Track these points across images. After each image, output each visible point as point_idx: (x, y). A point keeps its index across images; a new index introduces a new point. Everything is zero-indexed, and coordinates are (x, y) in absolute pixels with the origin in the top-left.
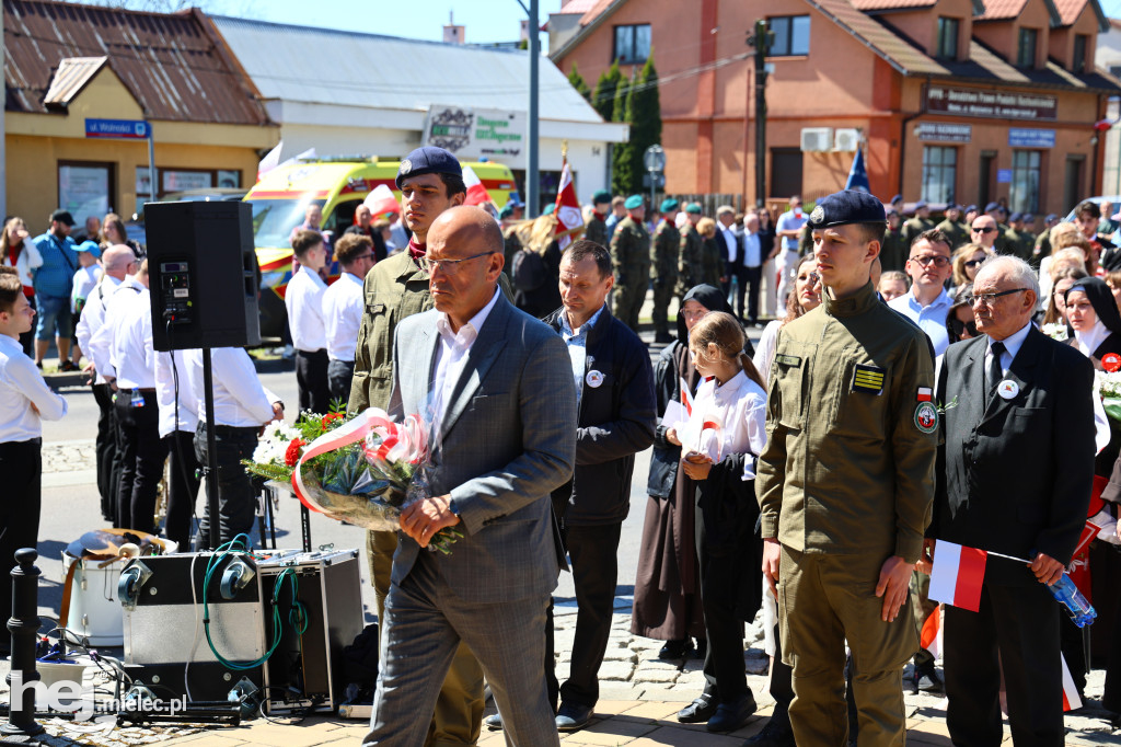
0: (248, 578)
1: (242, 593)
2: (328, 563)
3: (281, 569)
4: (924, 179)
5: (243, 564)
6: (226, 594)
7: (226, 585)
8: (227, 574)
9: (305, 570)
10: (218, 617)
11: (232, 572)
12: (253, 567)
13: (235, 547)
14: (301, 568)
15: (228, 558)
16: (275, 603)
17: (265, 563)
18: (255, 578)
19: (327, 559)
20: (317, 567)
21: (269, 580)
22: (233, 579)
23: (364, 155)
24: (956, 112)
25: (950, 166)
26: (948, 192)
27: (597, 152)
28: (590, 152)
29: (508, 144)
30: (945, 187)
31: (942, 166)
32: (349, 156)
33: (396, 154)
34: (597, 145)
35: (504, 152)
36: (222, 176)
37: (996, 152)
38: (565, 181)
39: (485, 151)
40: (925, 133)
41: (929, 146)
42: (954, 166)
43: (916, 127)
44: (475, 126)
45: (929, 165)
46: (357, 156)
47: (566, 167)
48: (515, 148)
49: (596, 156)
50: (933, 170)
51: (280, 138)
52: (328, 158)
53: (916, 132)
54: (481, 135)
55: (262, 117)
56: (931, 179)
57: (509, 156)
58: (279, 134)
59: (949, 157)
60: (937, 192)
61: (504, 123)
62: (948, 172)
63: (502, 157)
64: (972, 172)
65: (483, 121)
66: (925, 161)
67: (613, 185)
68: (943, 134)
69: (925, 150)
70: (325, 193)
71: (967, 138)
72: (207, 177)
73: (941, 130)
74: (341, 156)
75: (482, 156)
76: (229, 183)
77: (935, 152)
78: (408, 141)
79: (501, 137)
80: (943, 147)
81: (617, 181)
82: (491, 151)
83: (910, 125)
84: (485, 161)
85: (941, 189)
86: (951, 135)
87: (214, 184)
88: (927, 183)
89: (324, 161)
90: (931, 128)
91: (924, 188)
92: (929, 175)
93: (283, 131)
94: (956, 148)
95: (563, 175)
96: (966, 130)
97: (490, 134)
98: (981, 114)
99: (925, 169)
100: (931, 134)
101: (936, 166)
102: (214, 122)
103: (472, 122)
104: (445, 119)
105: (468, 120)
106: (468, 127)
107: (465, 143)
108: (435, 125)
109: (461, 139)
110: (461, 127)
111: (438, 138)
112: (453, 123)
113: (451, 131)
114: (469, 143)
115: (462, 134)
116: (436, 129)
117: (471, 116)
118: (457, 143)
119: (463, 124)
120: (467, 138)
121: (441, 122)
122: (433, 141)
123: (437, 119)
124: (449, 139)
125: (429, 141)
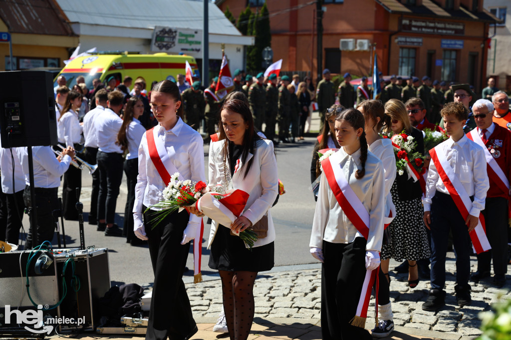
0: (50, 263)
1: (46, 271)
2: (91, 255)
3: (66, 259)
4: (400, 64)
5: (46, 256)
6: (38, 272)
7: (37, 267)
8: (38, 261)
9: (78, 259)
10: (34, 284)
11: (41, 260)
12: (52, 258)
13: (43, 248)
14: (77, 258)
15: (39, 254)
16: (63, 276)
17: (58, 256)
18: (53, 263)
19: (90, 253)
20: (85, 257)
21: (60, 264)
22: (42, 263)
23: (121, 51)
24: (415, 31)
25: (413, 58)
26: (412, 70)
27: (239, 50)
28: (235, 50)
29: (194, 46)
30: (410, 68)
31: (408, 58)
32: (113, 51)
33: (137, 50)
34: (239, 47)
35: (193, 50)
36: (49, 61)
37: (435, 51)
38: (224, 64)
39: (183, 49)
40: (401, 42)
41: (402, 48)
42: (415, 58)
43: (396, 38)
44: (178, 37)
45: (402, 57)
46: (117, 51)
47: (224, 57)
48: (198, 48)
49: (238, 53)
50: (404, 60)
51: (79, 43)
52: (102, 52)
53: (396, 41)
54: (181, 41)
55: (70, 32)
56: (403, 64)
57: (195, 52)
58: (79, 40)
59: (412, 53)
60: (406, 71)
61: (193, 36)
62: (411, 61)
63: (191, 52)
64: (423, 60)
65: (182, 35)
66: (400, 55)
67: (247, 67)
68: (409, 42)
69: (401, 50)
70: (102, 70)
71: (421, 44)
72: (42, 62)
73: (408, 40)
74: (109, 51)
75: (181, 52)
76: (53, 65)
77: (405, 51)
78: (144, 45)
79: (191, 43)
80: (409, 48)
81: (249, 65)
82: (186, 50)
83: (393, 37)
84: (182, 54)
85: (408, 69)
86: (413, 43)
87: (46, 65)
88: (401, 66)
89: (101, 54)
90: (403, 39)
91: (400, 69)
92: (402, 62)
93: (81, 39)
94: (416, 49)
95: (223, 61)
96: (420, 40)
97: (185, 41)
98: (427, 32)
99: (400, 59)
100: (403, 42)
101: (406, 58)
102: (45, 34)
103: (176, 35)
104: (162, 33)
105: (174, 34)
106: (174, 37)
107: (173, 45)
108: (157, 36)
109: (170, 44)
110: (171, 37)
111: (159, 43)
112: (166, 35)
113: (166, 39)
114: (174, 45)
115: (171, 41)
116: (158, 39)
117: (176, 32)
118: (169, 46)
119: (172, 36)
120: (173, 43)
121: (161, 35)
122: (157, 44)
123: (158, 33)
124: (165, 44)
125: (155, 44)
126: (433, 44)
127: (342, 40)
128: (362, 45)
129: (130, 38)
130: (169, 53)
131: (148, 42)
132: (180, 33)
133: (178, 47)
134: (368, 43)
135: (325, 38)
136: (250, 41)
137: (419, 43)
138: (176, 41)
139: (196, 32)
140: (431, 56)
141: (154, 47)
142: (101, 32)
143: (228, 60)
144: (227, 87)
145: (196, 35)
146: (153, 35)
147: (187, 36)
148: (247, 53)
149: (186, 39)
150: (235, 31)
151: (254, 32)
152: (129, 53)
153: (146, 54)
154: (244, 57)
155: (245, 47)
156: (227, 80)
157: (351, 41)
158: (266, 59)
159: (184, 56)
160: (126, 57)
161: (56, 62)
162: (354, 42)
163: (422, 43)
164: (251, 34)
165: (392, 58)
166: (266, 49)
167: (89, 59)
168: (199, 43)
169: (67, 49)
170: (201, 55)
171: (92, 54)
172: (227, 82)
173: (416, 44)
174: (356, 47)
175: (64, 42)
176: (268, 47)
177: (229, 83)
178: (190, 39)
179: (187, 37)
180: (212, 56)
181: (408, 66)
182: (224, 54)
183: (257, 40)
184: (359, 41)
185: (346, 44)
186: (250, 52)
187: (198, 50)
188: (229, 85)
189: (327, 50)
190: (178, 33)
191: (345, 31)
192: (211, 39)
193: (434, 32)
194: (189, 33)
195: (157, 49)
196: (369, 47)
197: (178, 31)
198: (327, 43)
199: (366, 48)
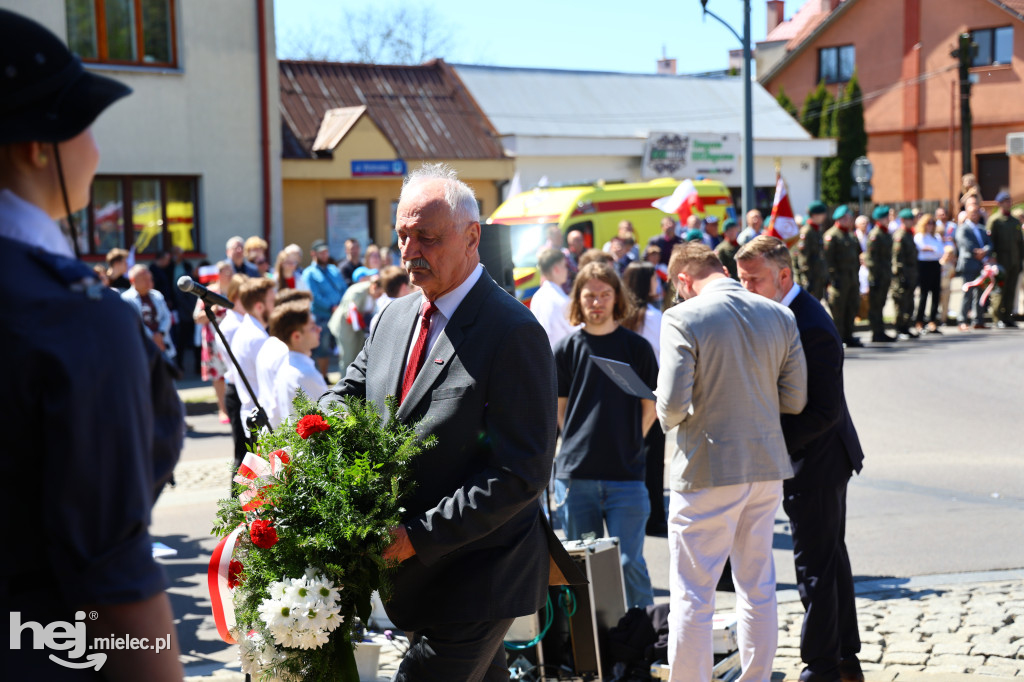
23: (591, 179)
27: (805, 166)
28: (798, 167)
29: (722, 164)
32: (578, 182)
33: (619, 176)
34: (806, 161)
35: (718, 171)
38: (781, 195)
39: (701, 171)
44: (691, 149)
46: (585, 181)
47: (781, 182)
48: (728, 167)
49: (805, 171)
51: (514, 170)
52: (559, 185)
54: (696, 157)
55: (498, 152)
57: (723, 175)
58: (514, 167)
61: (718, 145)
63: (717, 175)
65: (698, 144)
70: (557, 216)
74: (571, 182)
75: (700, 175)
78: (629, 166)
79: (715, 158)
81: (826, 192)
82: (706, 171)
84: (702, 179)
89: (555, 188)
93: (518, 163)
95: (779, 189)
97: (705, 155)
102: (457, 158)
103: (687, 145)
104: (662, 144)
105: (684, 144)
106: (684, 150)
107: (681, 165)
108: (654, 150)
109: (677, 161)
110: (677, 150)
111: (657, 161)
112: (670, 147)
113: (669, 155)
114: (685, 164)
115: (679, 157)
116: (656, 154)
117: (687, 140)
118: (674, 166)
119: (679, 148)
120: (683, 160)
121: (660, 148)
122: (652, 165)
123: (656, 145)
124: (666, 162)
125: (649, 165)
127: (1011, 136)
129: (604, 157)
131: (637, 161)
132: (695, 141)
133: (691, 165)
135: (976, 133)
136: (828, 147)
138: (688, 156)
139: (725, 138)
141: (648, 169)
142: (553, 148)
143: (786, 186)
144: (786, 236)
145: (724, 143)
146: (645, 149)
147: (707, 146)
148: (821, 171)
149: (707, 151)
150: (798, 132)
151: (835, 129)
152: (608, 183)
153: (635, 181)
154: (817, 180)
155: (818, 159)
156: (786, 223)
158: (859, 180)
159: (706, 183)
160: (601, 191)
164: (829, 135)
166: (858, 162)
168: (729, 157)
169: (494, 182)
170: (739, 180)
172: (786, 227)
175: (490, 170)
176: (863, 158)
177: (790, 229)
178: (714, 151)
179: (709, 148)
180: (761, 180)
182: (779, 176)
183: (841, 147)
185: (1019, 142)
186: (827, 168)
187: (728, 171)
188: (791, 233)
189: (982, 158)
190: (691, 143)
191: (1016, 119)
192: (758, 150)
194: (712, 140)
195: (654, 173)
197: (692, 138)
198: (981, 144)
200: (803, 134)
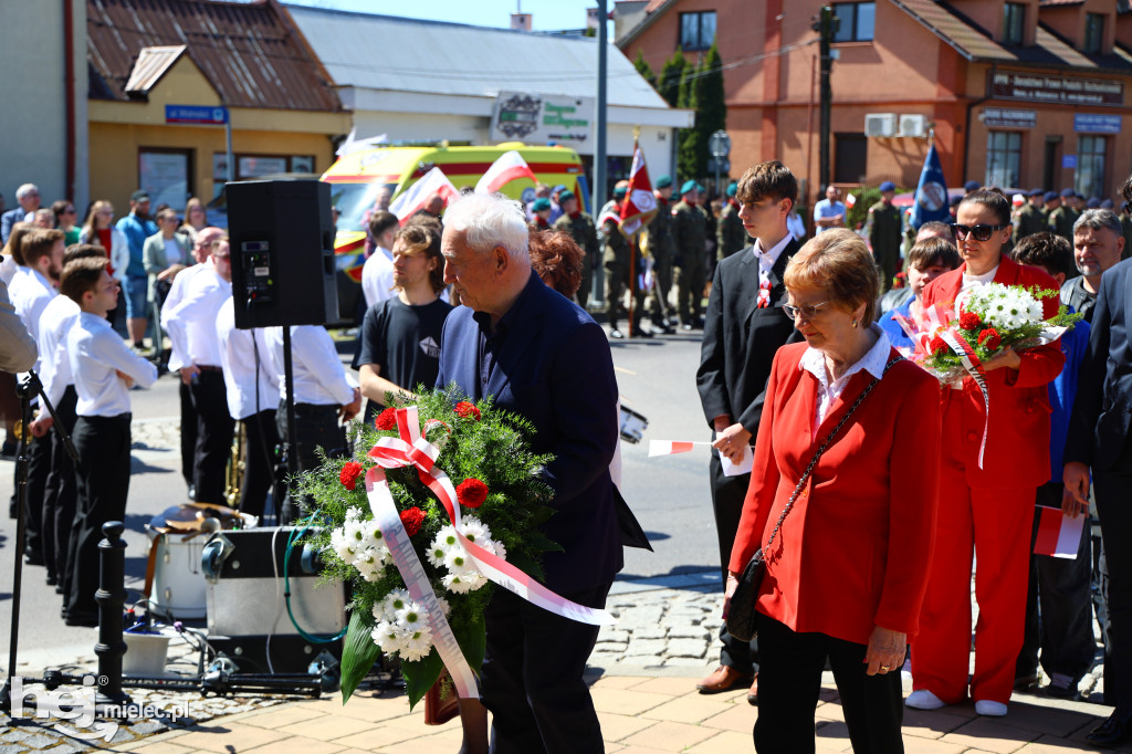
4: (989, 164)
6: (307, 569)
7: (306, 560)
8: (307, 548)
10: (299, 591)
15: (309, 533)
22: (314, 552)
23: (435, 139)
24: (1021, 97)
25: (1015, 151)
26: (1012, 177)
27: (662, 137)
28: (655, 137)
29: (575, 130)
30: (1009, 172)
31: (1007, 151)
32: (420, 141)
33: (465, 138)
34: (663, 131)
35: (571, 137)
36: (296, 162)
37: (1062, 138)
38: (638, 166)
39: (552, 137)
40: (990, 119)
41: (994, 132)
42: (1019, 151)
43: (981, 112)
44: (542, 113)
45: (993, 151)
46: (428, 141)
47: (638, 152)
48: (582, 134)
49: (662, 142)
50: (998, 156)
51: (352, 125)
52: (399, 143)
53: (982, 117)
54: (548, 121)
55: (335, 104)
56: (996, 165)
57: (577, 142)
58: (351, 120)
59: (1014, 142)
60: (1002, 178)
61: (572, 110)
62: (1013, 157)
63: (570, 142)
64: (1037, 157)
65: (550, 108)
66: (990, 146)
67: (678, 170)
68: (1008, 120)
69: (990, 136)
70: (397, 177)
71: (1032, 124)
72: (282, 162)
73: (1006, 115)
74: (413, 141)
75: (552, 141)
76: (303, 168)
77: (1000, 138)
78: (477, 128)
79: (568, 123)
80: (1008, 133)
81: (682, 166)
82: (559, 137)
83: (975, 110)
84: (553, 145)
85: (1005, 174)
86: (1016, 121)
87: (289, 169)
88: (992, 169)
89: (395, 146)
90: (996, 114)
91: (988, 173)
92: (993, 160)
93: (355, 117)
94: (1021, 133)
95: (636, 160)
96: (1031, 116)
97: (557, 120)
98: (1046, 99)
99: (989, 154)
100: (996, 119)
101: (1001, 151)
102: (288, 109)
103: (539, 108)
104: (513, 105)
105: (536, 106)
106: (535, 113)
107: (532, 129)
108: (503, 111)
109: (528, 125)
110: (528, 113)
111: (506, 123)
112: (520, 108)
113: (520, 117)
114: (536, 128)
115: (530, 120)
116: (505, 115)
117: (539, 102)
118: (525, 129)
119: (531, 110)
120: (534, 123)
121: (509, 109)
122: (501, 127)
123: (505, 105)
124: (517, 125)
125: (498, 127)
126: (1058, 123)
127: (870, 116)
128: (910, 125)
129: (449, 115)
130: (527, 144)
131: (484, 122)
132: (547, 104)
133: (542, 131)
134: (924, 122)
135: (834, 112)
136: (685, 118)
137: (1029, 121)
138: (540, 120)
139: (579, 103)
140: (1053, 148)
141: (496, 132)
142: (394, 104)
143: (642, 157)
144: (643, 211)
145: (577, 107)
146: (494, 109)
147: (560, 110)
148: (678, 144)
149: (560, 115)
150: (655, 99)
151: (693, 100)
152: (452, 144)
153: (482, 144)
154: (673, 152)
155: (675, 130)
156: (645, 197)
157: (887, 119)
158: (716, 154)
159: (556, 149)
160: (445, 152)
161: (308, 163)
162: (895, 120)
163: (1034, 121)
164: (687, 105)
165: (973, 151)
166: (716, 135)
167: (374, 157)
168: (583, 123)
169: (330, 137)
170: (591, 148)
171: (380, 145)
172: (644, 201)
173: (1021, 123)
174: (898, 131)
175: (325, 123)
176: (721, 131)
177: (648, 203)
178: (567, 116)
179: (562, 112)
180: (614, 149)
181: (1006, 168)
182: (637, 146)
183: (698, 118)
184: (904, 118)
185: (877, 123)
186: (683, 141)
187: (582, 138)
188: (648, 208)
189: (840, 137)
190: (543, 105)
191: (876, 99)
192: (611, 116)
193: (1060, 98)
194: (565, 103)
195: (503, 136)
196: (926, 130)
197: (544, 100)
198: (840, 123)
199: (918, 131)
200: (660, 102)
